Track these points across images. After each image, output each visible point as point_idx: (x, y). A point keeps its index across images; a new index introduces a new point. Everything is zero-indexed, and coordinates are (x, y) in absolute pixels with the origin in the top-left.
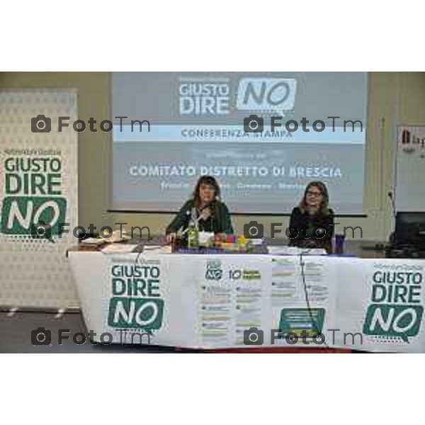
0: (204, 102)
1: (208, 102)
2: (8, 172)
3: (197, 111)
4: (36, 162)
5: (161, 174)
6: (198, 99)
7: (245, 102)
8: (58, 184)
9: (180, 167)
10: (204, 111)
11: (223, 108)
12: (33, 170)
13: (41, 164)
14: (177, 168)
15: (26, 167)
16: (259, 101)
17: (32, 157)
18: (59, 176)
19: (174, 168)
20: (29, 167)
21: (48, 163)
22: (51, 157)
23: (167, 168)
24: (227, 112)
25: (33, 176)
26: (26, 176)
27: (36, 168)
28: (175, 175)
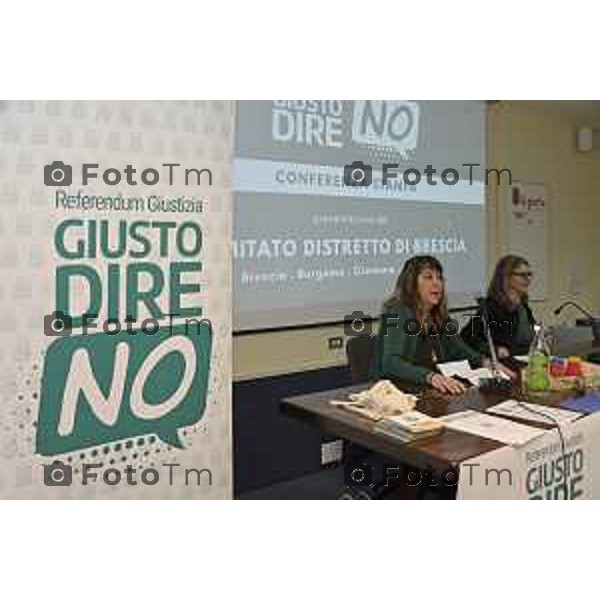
0: (309, 124)
1: (315, 125)
2: (65, 262)
3: (300, 138)
4: (139, 230)
5: (243, 254)
6: (300, 116)
7: (363, 131)
8: (195, 288)
9: (274, 241)
10: (309, 140)
11: (335, 138)
12: (132, 254)
13: (154, 236)
14: (269, 242)
15: (113, 245)
16: (379, 130)
17: (131, 217)
18: (197, 267)
19: (264, 243)
20: (123, 245)
21: (172, 233)
22: (180, 218)
23: (252, 242)
24: (339, 145)
25: (133, 270)
26: (113, 270)
27: (141, 248)
28: (264, 256)
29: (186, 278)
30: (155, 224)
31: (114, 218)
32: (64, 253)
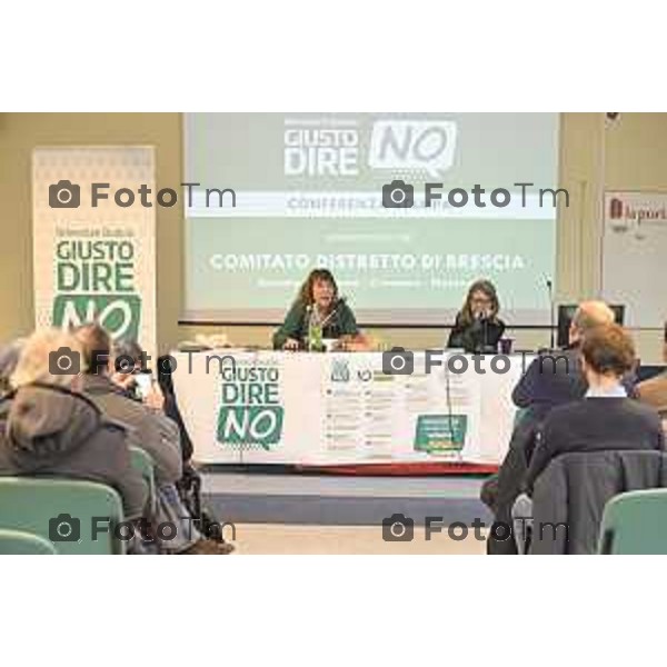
0: (321, 156)
1: (328, 157)
2: (62, 261)
3: (311, 171)
4: (99, 247)
5: (259, 265)
6: (312, 151)
7: (382, 156)
8: (130, 277)
9: (286, 256)
10: (321, 171)
11: (349, 167)
12: (96, 258)
13: (106, 249)
14: (282, 256)
15: (85, 253)
16: (402, 155)
17: (94, 240)
18: (131, 266)
19: (278, 258)
20: (90, 253)
21: (116, 248)
22: (119, 240)
23: (267, 256)
24: (354, 172)
25: (95, 266)
26: (85, 267)
27: (99, 255)
28: (278, 267)
29: (124, 271)
30: (107, 244)
31: (84, 240)
32: (60, 256)
